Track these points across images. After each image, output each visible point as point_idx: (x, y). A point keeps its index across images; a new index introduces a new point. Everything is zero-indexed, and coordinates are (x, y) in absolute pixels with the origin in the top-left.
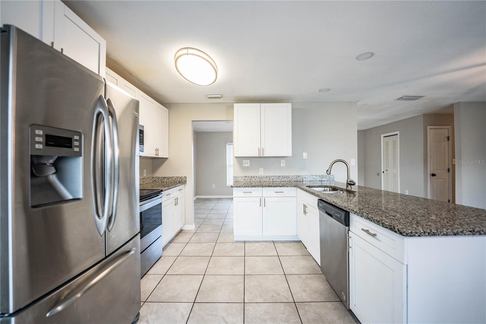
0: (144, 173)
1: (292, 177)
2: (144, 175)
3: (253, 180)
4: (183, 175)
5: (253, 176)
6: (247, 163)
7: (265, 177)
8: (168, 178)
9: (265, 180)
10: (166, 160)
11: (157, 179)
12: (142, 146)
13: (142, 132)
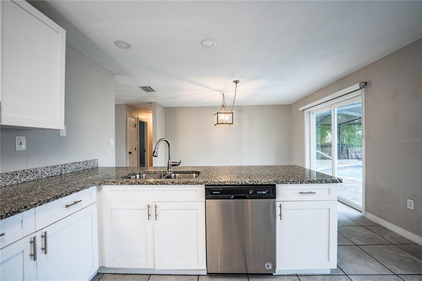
1: (42, 170)
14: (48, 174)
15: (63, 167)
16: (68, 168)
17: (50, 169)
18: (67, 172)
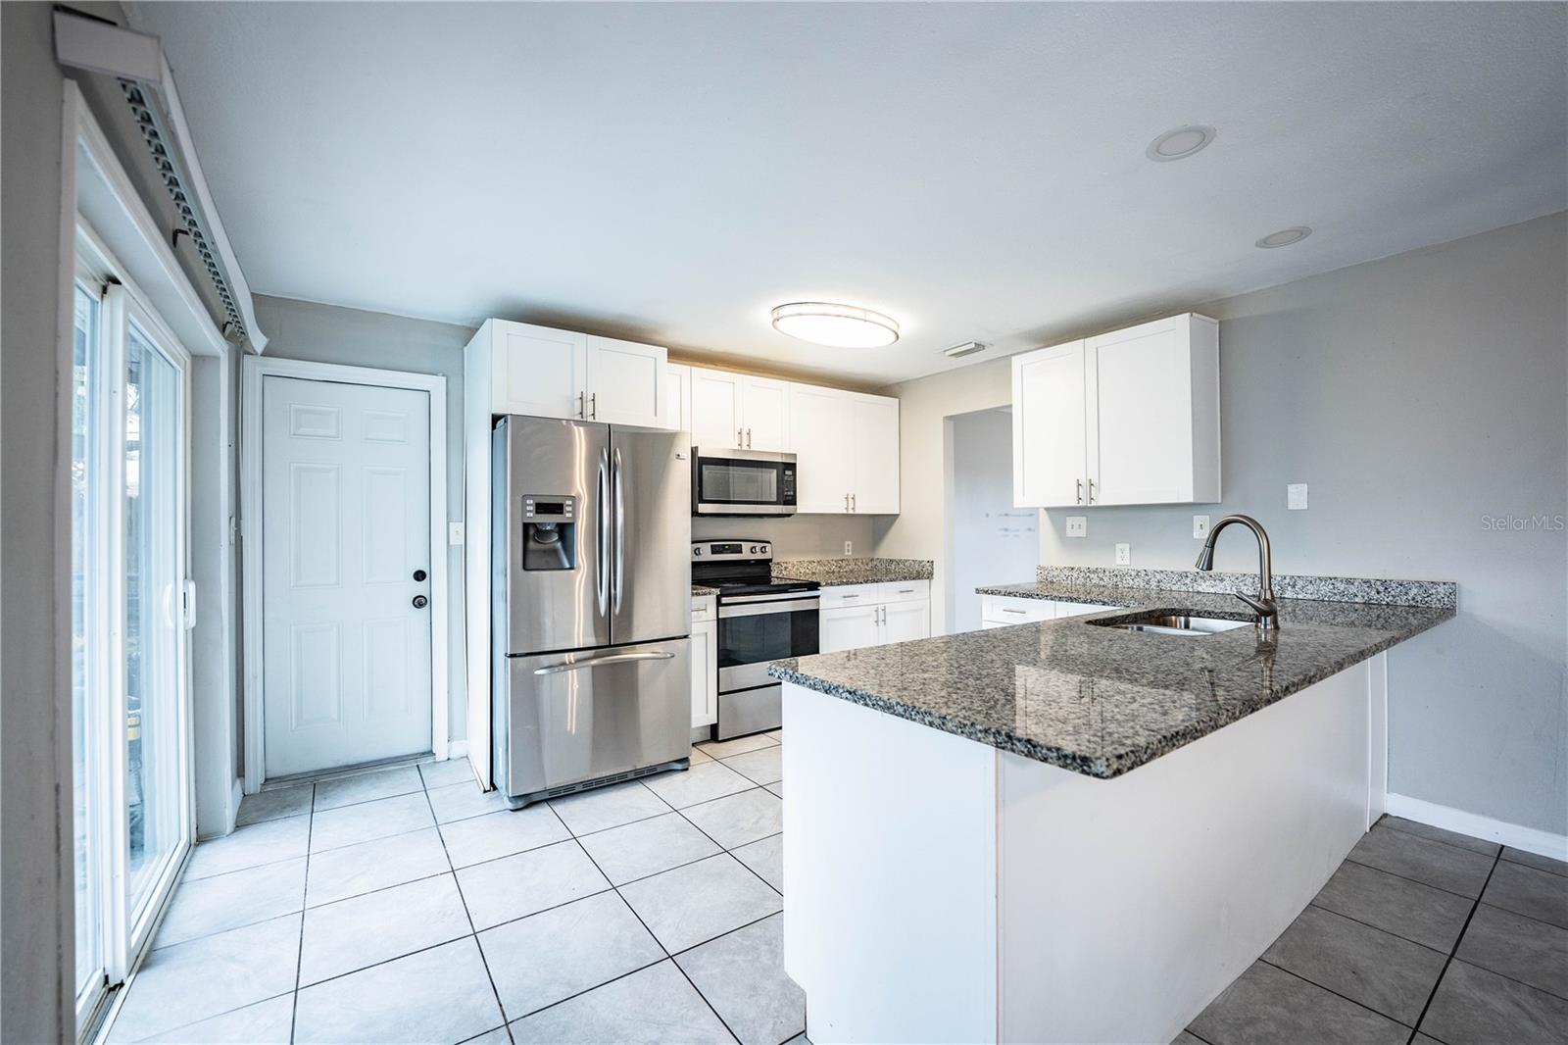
0: (846, 548)
1: (1233, 579)
2: (847, 553)
3: (1093, 581)
4: (924, 557)
5: (1093, 567)
6: (1077, 527)
7: (1134, 574)
8: (898, 562)
9: (1131, 583)
10: (895, 520)
11: (879, 564)
12: (792, 493)
13: (792, 467)
16: (1303, 587)
17: (1251, 580)
18: (1300, 597)
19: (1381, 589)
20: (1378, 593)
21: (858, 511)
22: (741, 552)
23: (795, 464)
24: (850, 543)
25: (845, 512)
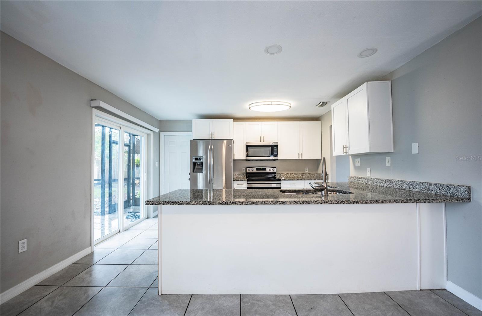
2: (306, 171)
3: (361, 182)
5: (361, 177)
6: (358, 162)
7: (370, 179)
9: (369, 183)
10: (321, 161)
12: (276, 153)
13: (277, 146)
14: (399, 186)
15: (411, 183)
16: (416, 186)
18: (415, 190)
19: (441, 188)
20: (440, 189)
21: (303, 158)
22: (266, 170)
23: (278, 145)
24: (308, 168)
25: (298, 158)
